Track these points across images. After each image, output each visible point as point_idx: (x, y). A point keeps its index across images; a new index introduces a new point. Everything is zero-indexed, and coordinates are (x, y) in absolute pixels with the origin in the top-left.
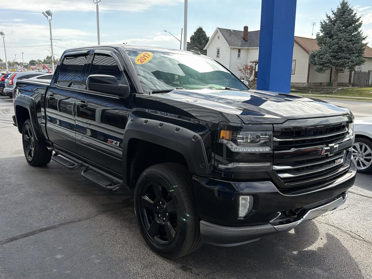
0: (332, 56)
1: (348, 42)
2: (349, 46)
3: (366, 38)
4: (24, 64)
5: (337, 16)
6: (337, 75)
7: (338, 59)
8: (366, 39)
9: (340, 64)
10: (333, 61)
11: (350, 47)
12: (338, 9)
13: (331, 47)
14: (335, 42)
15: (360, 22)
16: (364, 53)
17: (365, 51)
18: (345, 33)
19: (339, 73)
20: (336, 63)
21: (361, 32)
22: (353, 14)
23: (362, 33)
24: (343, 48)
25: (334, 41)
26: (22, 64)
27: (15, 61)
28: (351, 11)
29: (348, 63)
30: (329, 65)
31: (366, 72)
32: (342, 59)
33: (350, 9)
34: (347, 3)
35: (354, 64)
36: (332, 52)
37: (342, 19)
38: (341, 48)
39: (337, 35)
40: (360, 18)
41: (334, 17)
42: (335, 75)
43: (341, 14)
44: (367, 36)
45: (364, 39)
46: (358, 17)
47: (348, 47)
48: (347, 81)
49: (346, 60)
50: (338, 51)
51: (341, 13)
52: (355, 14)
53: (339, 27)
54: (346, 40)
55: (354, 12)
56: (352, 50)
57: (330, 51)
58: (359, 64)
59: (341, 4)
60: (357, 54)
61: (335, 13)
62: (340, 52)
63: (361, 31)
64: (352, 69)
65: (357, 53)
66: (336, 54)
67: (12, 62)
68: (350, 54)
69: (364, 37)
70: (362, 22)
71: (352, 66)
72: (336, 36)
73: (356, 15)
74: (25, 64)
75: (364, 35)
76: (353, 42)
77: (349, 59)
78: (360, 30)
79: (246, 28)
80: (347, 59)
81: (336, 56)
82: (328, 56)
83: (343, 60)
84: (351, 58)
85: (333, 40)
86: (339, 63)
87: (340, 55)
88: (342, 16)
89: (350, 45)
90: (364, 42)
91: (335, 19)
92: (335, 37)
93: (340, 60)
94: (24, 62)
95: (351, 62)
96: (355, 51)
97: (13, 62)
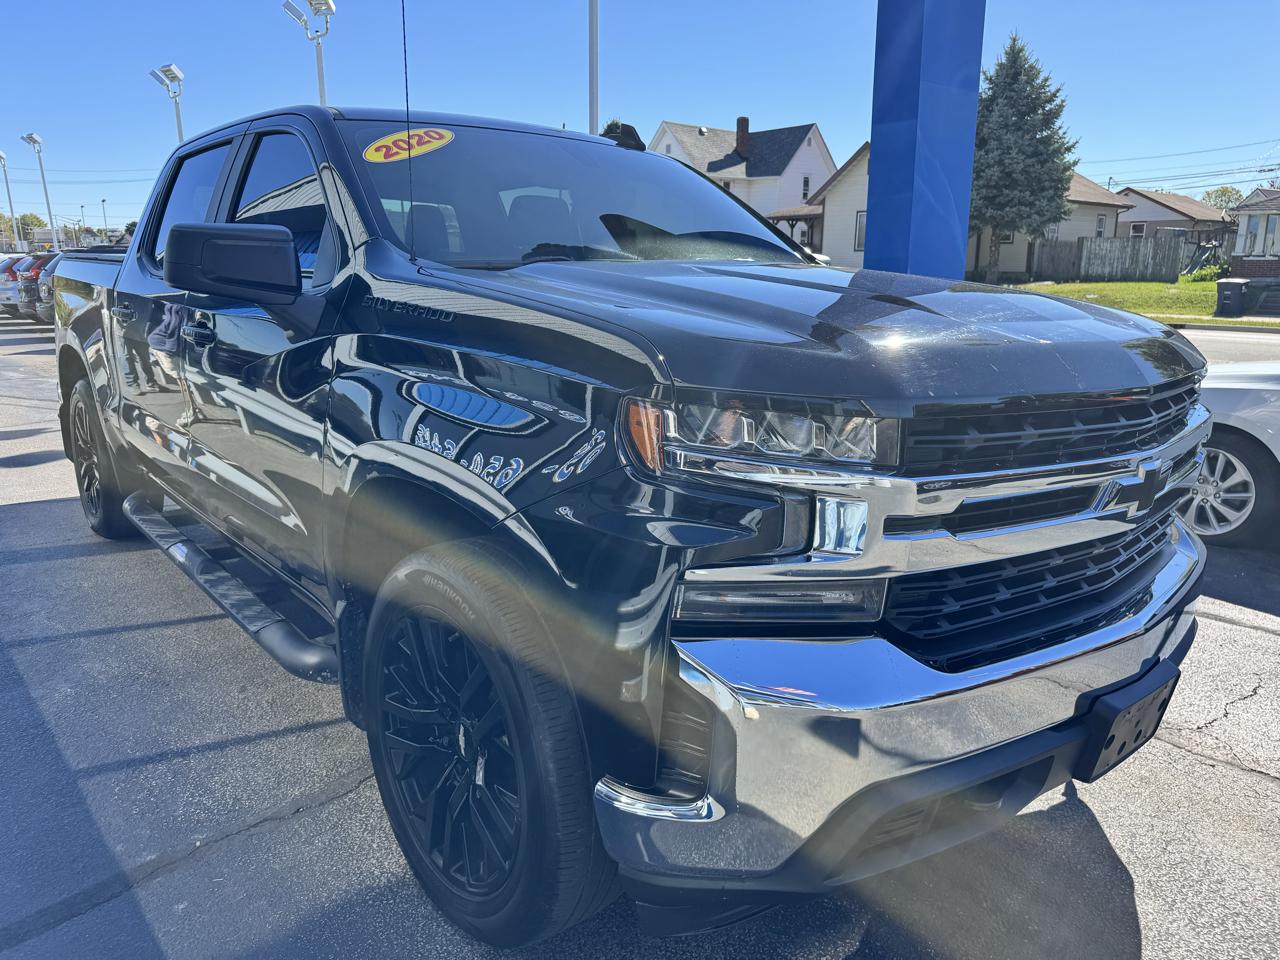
0: (985, 198)
1: (1029, 157)
2: (1032, 169)
3: (1073, 146)
4: (109, 234)
5: (997, 85)
6: (997, 249)
7: (1001, 207)
8: (1073, 150)
9: (1006, 219)
10: (990, 212)
11: (1035, 172)
12: (1001, 66)
13: (983, 171)
14: (993, 158)
15: (1058, 101)
16: (1068, 189)
17: (1073, 184)
18: (1020, 133)
19: (1002, 246)
20: (995, 218)
21: (1061, 132)
22: (1039, 81)
23: (1064, 133)
24: (1014, 175)
25: (991, 155)
26: (106, 234)
27: (81, 224)
28: (1033, 73)
29: (1029, 217)
30: (976, 225)
31: (1071, 243)
32: (1011, 207)
33: (1032, 67)
34: (1021, 50)
35: (1045, 218)
36: (984, 186)
37: (1013, 94)
38: (1009, 175)
39: (999, 139)
40: (1058, 91)
41: (989, 89)
42: (991, 251)
43: (1008, 80)
44: (1077, 142)
45: (1069, 149)
46: (1053, 89)
47: (1027, 172)
48: (1022, 267)
49: (1023, 208)
50: (1001, 183)
51: (1007, 76)
52: (1046, 80)
53: (1002, 116)
54: (1024, 153)
55: (1042, 77)
56: (1039, 181)
57: (981, 183)
58: (1056, 219)
59: (1006, 53)
60: (1051, 192)
61: (991, 77)
62: (1006, 187)
63: (1060, 128)
64: (1036, 231)
65: (1051, 187)
66: (995, 191)
67: (72, 226)
68: (1032, 193)
69: (1070, 144)
70: (1063, 101)
71: (1038, 226)
72: (996, 142)
73: (1048, 83)
74: (113, 232)
75: (1070, 139)
76: (1042, 158)
77: (1031, 205)
78: (1058, 123)
79: (743, 123)
80: (1026, 206)
81: (995, 197)
82: (975, 197)
83: (1014, 209)
84: (1037, 203)
85: (987, 152)
86: (1003, 217)
87: (1008, 195)
88: (1010, 84)
89: (1033, 165)
90: (1069, 158)
91: (990, 93)
92: (993, 144)
93: (1008, 209)
94: (110, 227)
95: (1037, 213)
96: (1047, 184)
97: (77, 227)
